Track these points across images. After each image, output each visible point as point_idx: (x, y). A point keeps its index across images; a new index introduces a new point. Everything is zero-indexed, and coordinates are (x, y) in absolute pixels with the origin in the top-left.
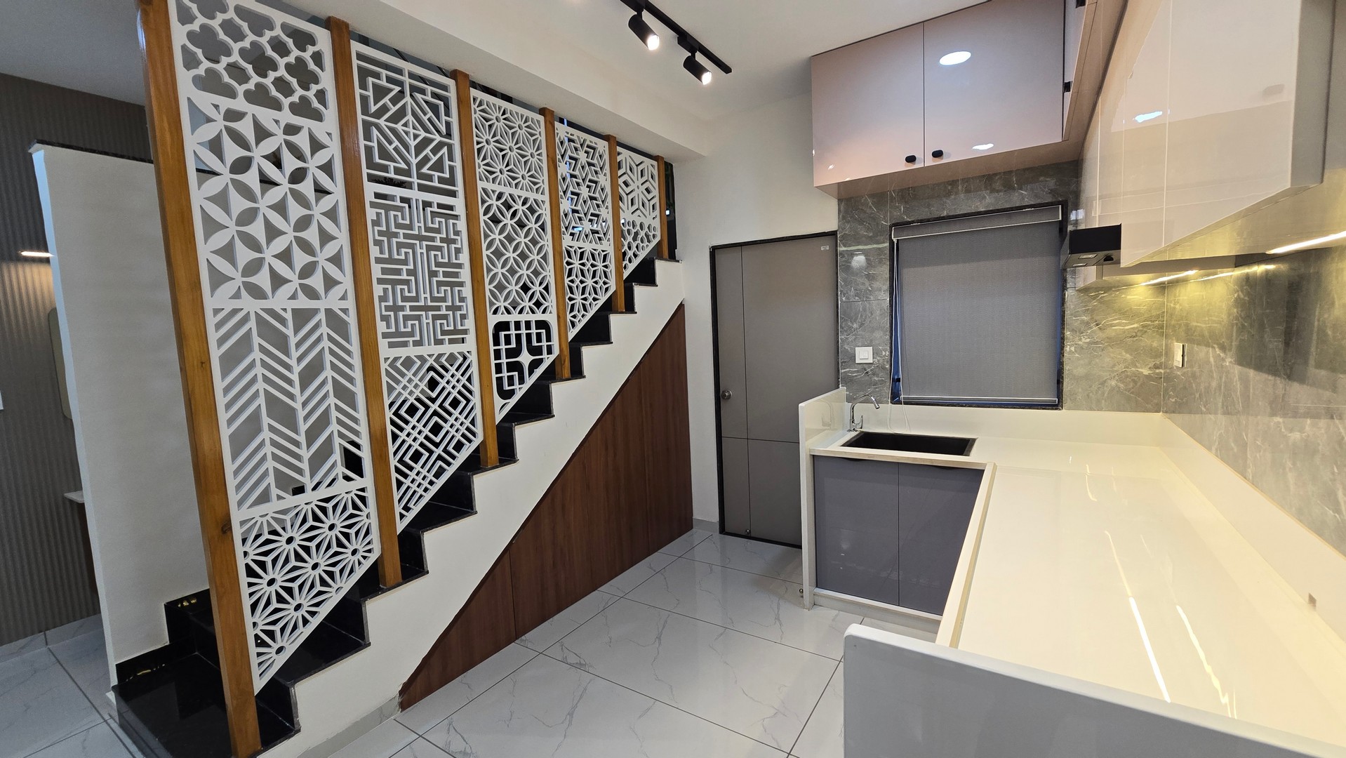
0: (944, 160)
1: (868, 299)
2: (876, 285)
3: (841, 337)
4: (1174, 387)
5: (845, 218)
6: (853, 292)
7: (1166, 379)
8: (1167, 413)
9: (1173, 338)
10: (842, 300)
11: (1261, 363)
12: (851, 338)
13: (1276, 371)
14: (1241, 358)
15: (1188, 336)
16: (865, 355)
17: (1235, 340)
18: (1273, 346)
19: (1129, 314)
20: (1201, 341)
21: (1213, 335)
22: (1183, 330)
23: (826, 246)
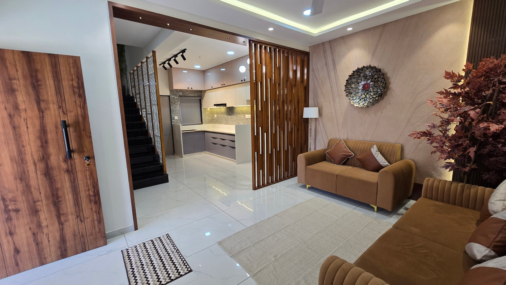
0: (192, 89)
1: (176, 108)
2: (177, 106)
3: (172, 114)
4: (215, 120)
5: (171, 93)
6: (173, 106)
7: (213, 119)
8: (213, 123)
9: (213, 114)
10: (171, 108)
11: (229, 115)
12: (173, 115)
13: (231, 115)
14: (227, 115)
15: (217, 114)
16: (176, 118)
17: (226, 114)
18: (231, 113)
19: (208, 112)
20: (220, 114)
21: (222, 113)
22: (216, 113)
23: (167, 98)
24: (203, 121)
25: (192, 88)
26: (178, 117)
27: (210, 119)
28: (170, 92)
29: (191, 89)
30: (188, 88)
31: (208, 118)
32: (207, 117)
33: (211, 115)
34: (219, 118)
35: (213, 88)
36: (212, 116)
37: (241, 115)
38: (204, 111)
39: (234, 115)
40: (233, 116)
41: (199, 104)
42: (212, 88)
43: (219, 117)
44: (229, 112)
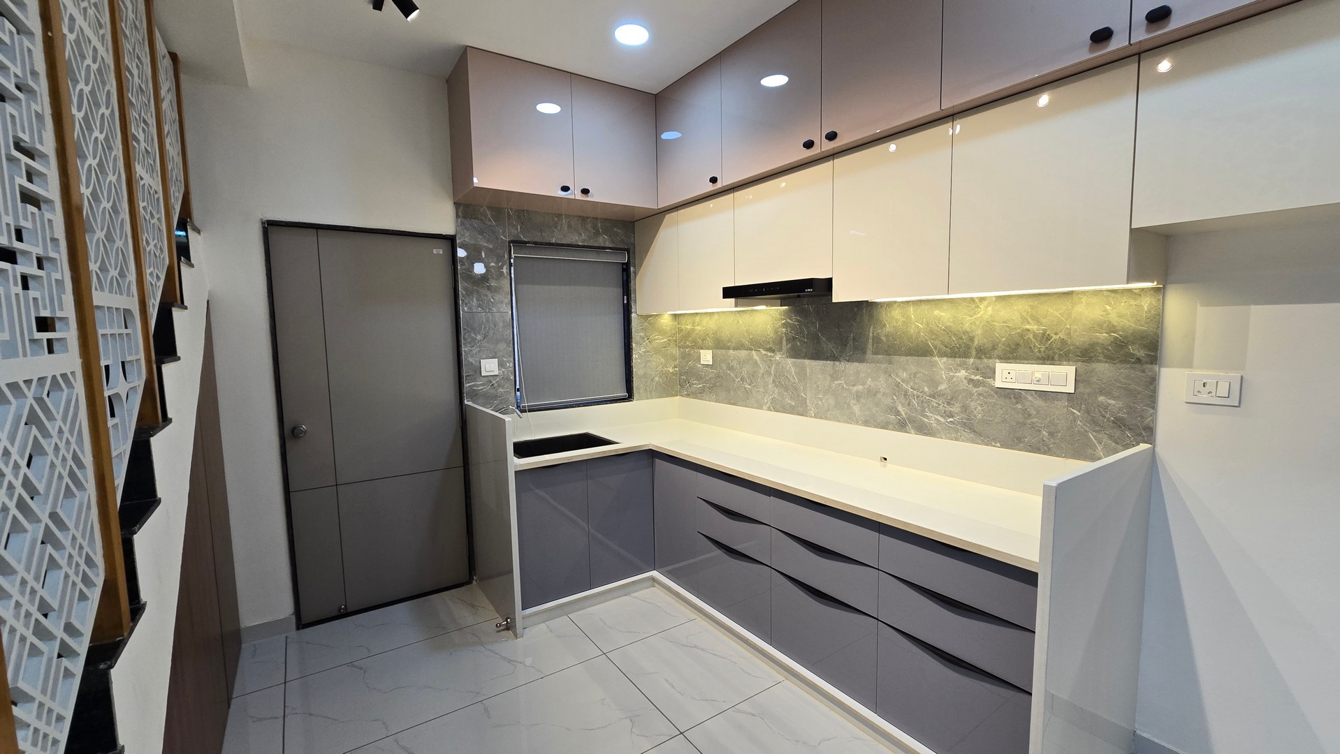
0: (586, 198)
1: (490, 311)
2: (498, 297)
3: (464, 349)
4: (699, 378)
5: (462, 224)
6: (475, 302)
7: (686, 373)
8: (688, 395)
9: (692, 347)
10: (463, 309)
11: (817, 355)
12: (475, 350)
13: (834, 358)
14: (795, 353)
15: (719, 344)
16: (490, 367)
17: (785, 346)
18: (829, 346)
19: (662, 332)
20: (740, 346)
21: (756, 344)
22: (709, 342)
23: (439, 251)
24: (636, 383)
25: (585, 192)
26: (501, 365)
27: (671, 370)
28: (457, 216)
29: (579, 196)
30: (565, 189)
31: (660, 368)
32: (657, 361)
33: (675, 351)
34: (731, 368)
35: (719, 185)
36: (684, 356)
37: (942, 362)
38: (644, 330)
39: (861, 361)
40: (849, 368)
41: (615, 292)
42: (710, 188)
43: (734, 363)
44: (815, 339)
